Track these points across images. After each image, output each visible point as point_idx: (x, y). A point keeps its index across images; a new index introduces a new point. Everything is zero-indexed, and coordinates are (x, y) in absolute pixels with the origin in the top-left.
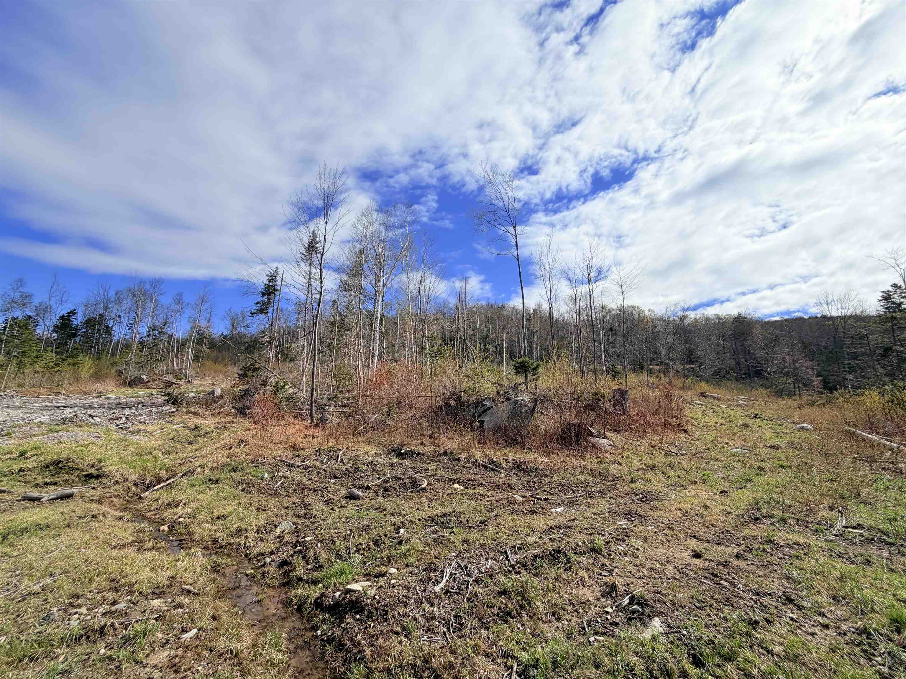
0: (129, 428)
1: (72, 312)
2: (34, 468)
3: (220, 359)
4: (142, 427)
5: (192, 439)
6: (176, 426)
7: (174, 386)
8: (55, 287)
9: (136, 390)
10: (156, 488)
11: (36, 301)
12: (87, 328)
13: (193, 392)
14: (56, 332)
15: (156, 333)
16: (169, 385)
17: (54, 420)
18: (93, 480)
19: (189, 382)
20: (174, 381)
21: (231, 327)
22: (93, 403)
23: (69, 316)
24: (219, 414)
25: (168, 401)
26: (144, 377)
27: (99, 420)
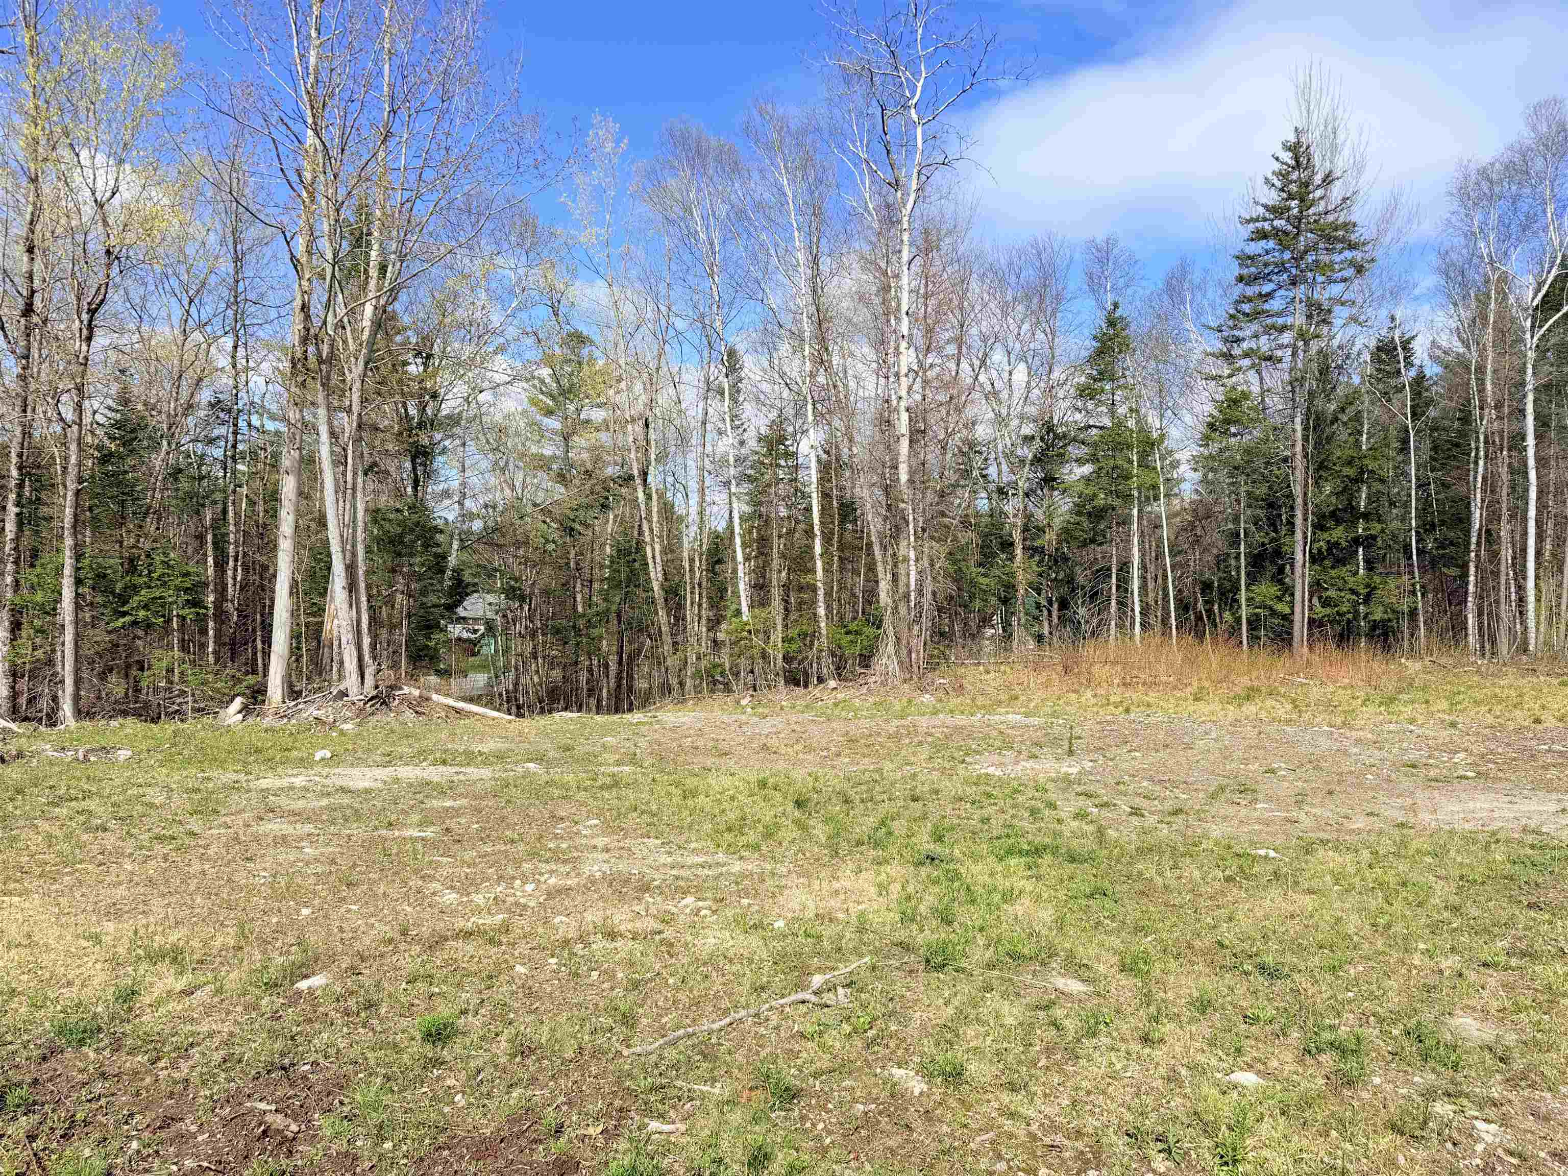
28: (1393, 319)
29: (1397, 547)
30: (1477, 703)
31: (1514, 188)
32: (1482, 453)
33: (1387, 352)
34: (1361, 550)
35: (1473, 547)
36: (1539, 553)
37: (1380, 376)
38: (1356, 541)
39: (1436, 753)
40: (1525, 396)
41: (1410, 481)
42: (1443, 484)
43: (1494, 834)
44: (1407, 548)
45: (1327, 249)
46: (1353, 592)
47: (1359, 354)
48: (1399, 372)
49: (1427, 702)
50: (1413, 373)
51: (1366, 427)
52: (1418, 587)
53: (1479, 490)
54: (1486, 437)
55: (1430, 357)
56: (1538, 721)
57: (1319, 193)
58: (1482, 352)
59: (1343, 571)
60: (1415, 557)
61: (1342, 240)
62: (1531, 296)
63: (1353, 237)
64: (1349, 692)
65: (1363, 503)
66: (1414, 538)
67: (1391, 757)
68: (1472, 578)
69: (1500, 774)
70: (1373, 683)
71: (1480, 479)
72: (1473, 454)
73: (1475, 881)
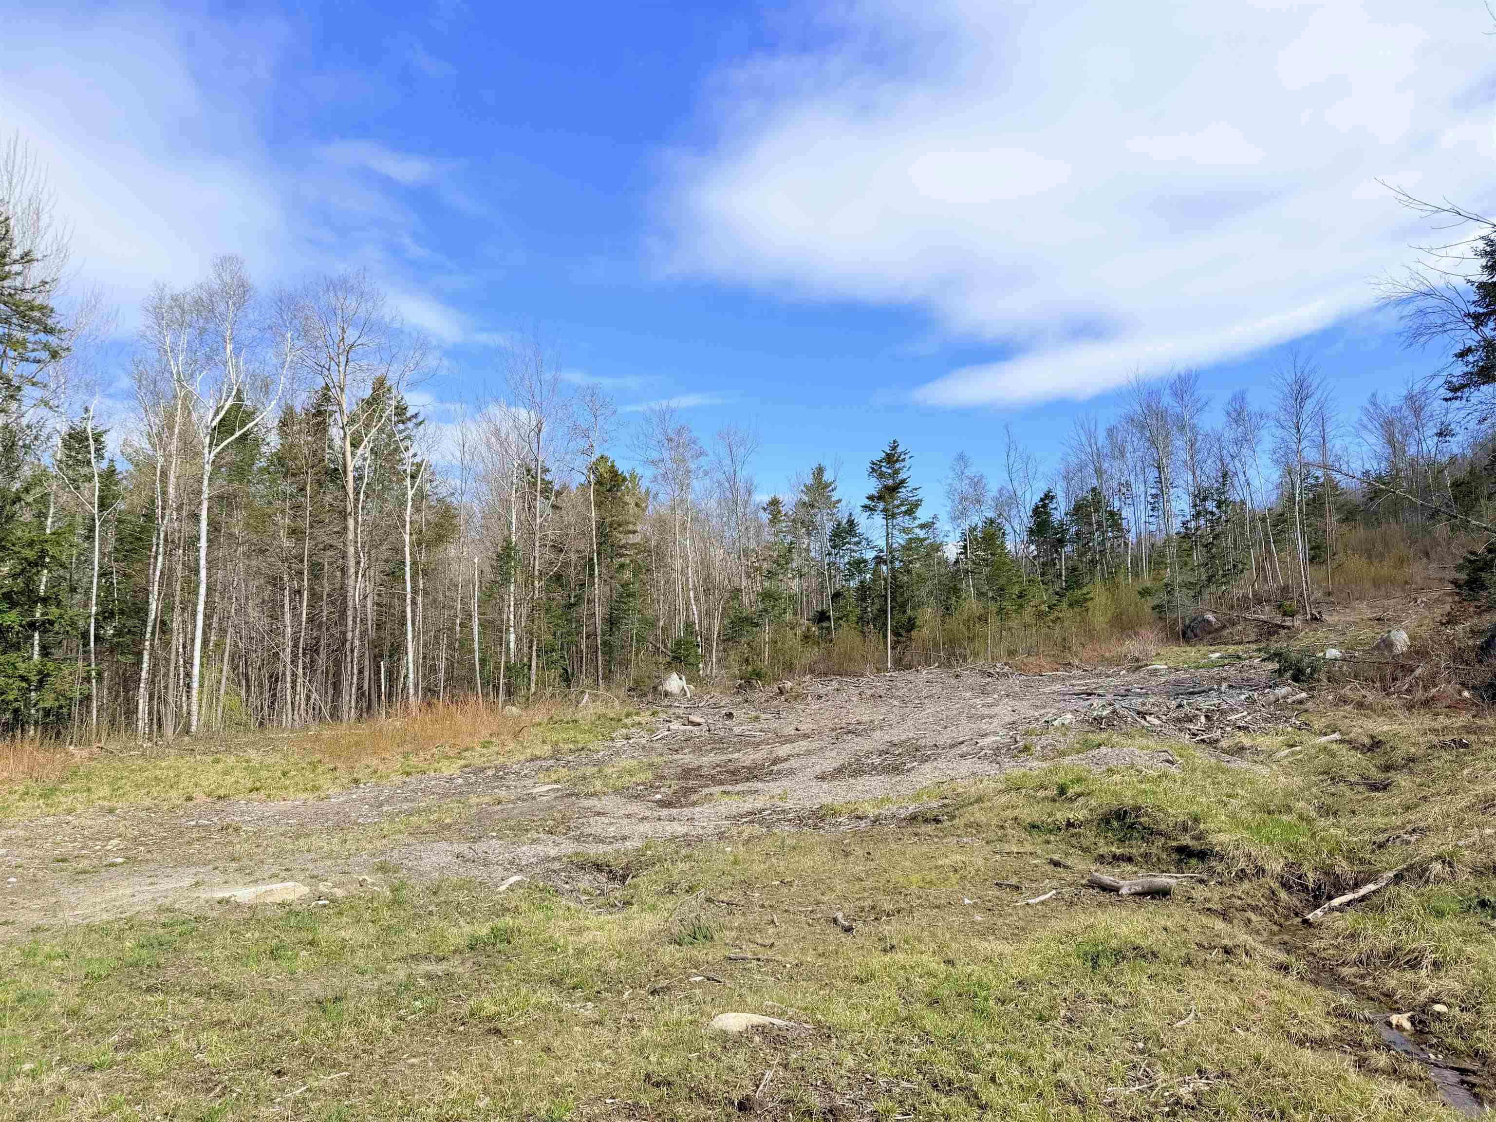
0: (1217, 741)
1: (1047, 496)
2: (1088, 821)
3: (1379, 546)
4: (1247, 741)
5: (1378, 776)
6: (1324, 739)
7: (1283, 632)
8: (1012, 454)
9: (1204, 649)
10: (1336, 902)
11: (992, 488)
12: (1077, 524)
13: (1334, 646)
14: (1032, 542)
15: (1211, 505)
16: (1269, 630)
17: (1082, 721)
18: (1193, 862)
19: (1314, 619)
20: (1278, 620)
21: (1388, 450)
22: (1129, 683)
23: (1045, 506)
24: (1427, 703)
25: (1280, 672)
26: (1210, 617)
27: (1157, 722)
28: (87, 410)
29: (75, 633)
30: (138, 786)
31: (201, 321)
32: (161, 550)
33: (81, 441)
34: (37, 635)
35: (148, 636)
36: (205, 642)
37: (70, 462)
38: (32, 626)
39: (90, 843)
40: (200, 504)
41: (93, 569)
42: (124, 575)
43: (131, 919)
44: (85, 635)
45: (21, 326)
46: (23, 678)
47: (49, 438)
48: (89, 462)
49: (89, 790)
50: (104, 464)
51: (52, 510)
52: (94, 674)
53: (156, 584)
54: (166, 534)
55: (123, 453)
56: (189, 799)
57: (17, 268)
58: (168, 457)
59: (13, 656)
60: (92, 644)
61: (38, 322)
62: (210, 417)
63: (49, 322)
64: (7, 786)
65: (43, 587)
66: (92, 625)
67: (41, 853)
68: (145, 666)
69: (149, 856)
70: (35, 774)
71: (158, 573)
72: (154, 550)
73: (100, 976)
